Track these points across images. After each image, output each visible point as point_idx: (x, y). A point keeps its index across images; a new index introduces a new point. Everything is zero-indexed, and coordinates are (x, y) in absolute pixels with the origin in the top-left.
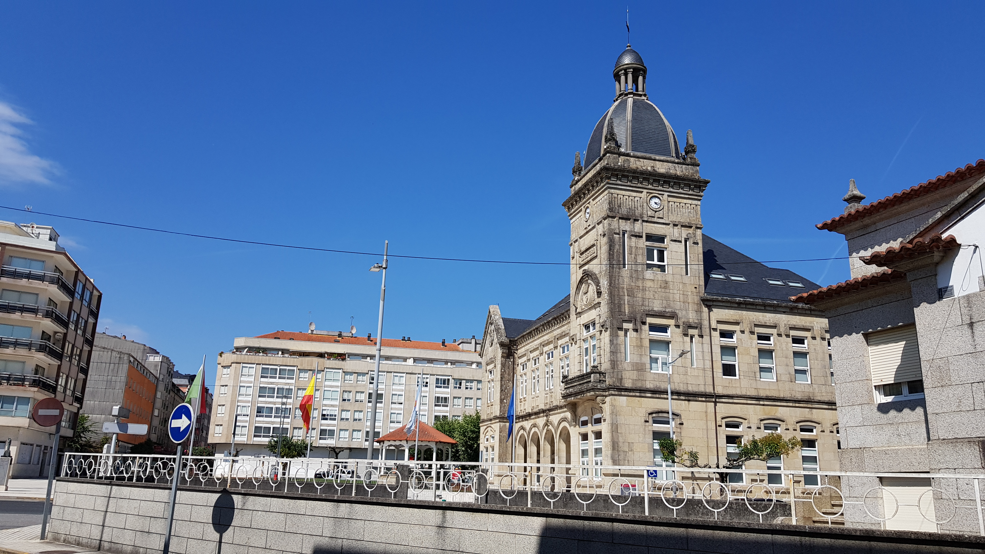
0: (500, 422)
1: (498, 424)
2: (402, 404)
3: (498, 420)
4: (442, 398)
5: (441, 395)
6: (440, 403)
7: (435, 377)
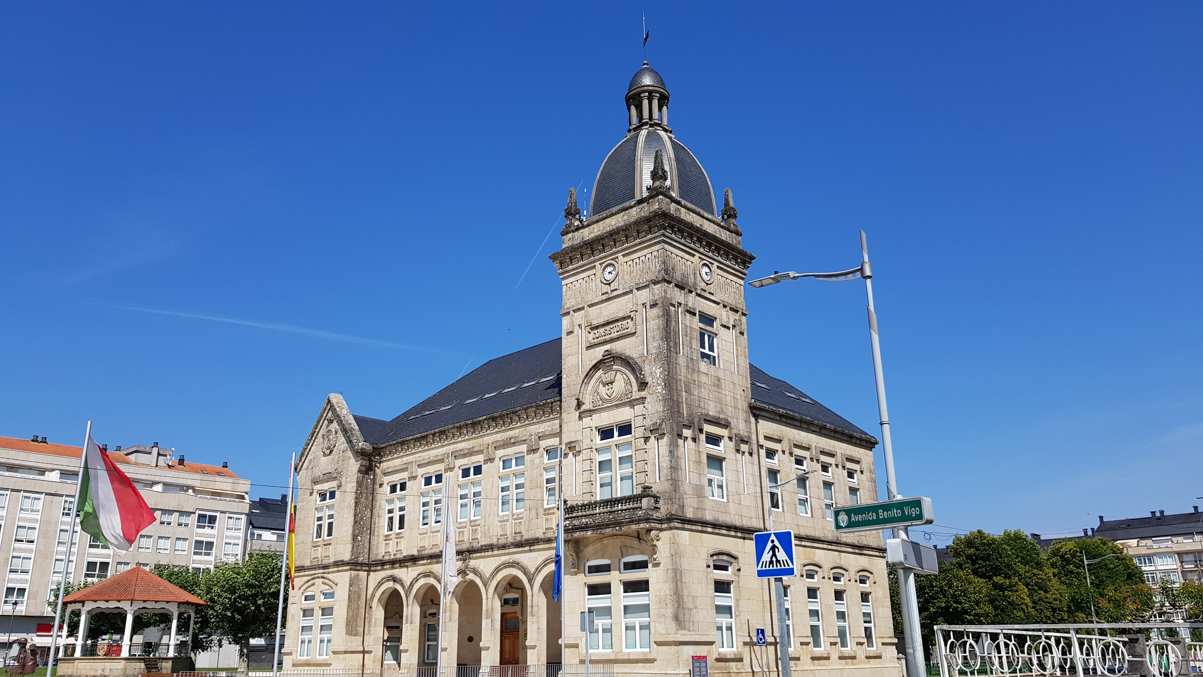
0: (351, 569)
1: (349, 573)
2: (33, 542)
3: (348, 568)
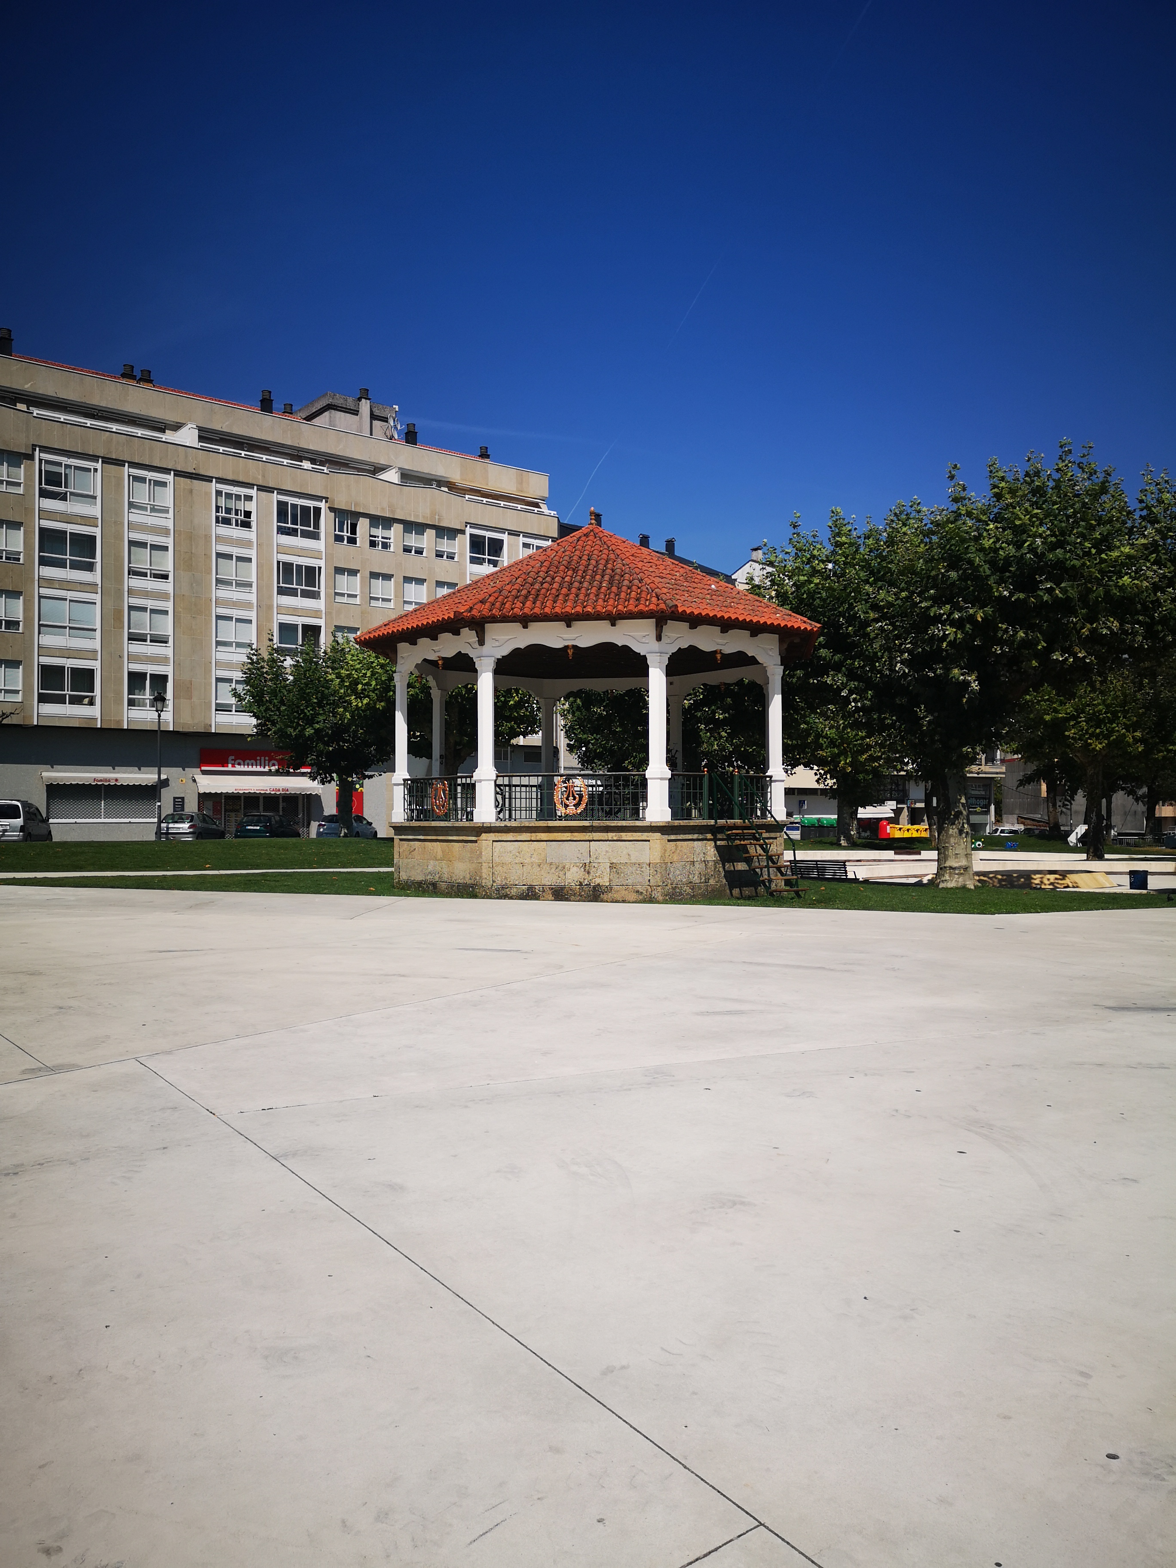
2: (165, 577)
4: (299, 567)
5: (297, 560)
6: (294, 586)
7: (275, 497)
